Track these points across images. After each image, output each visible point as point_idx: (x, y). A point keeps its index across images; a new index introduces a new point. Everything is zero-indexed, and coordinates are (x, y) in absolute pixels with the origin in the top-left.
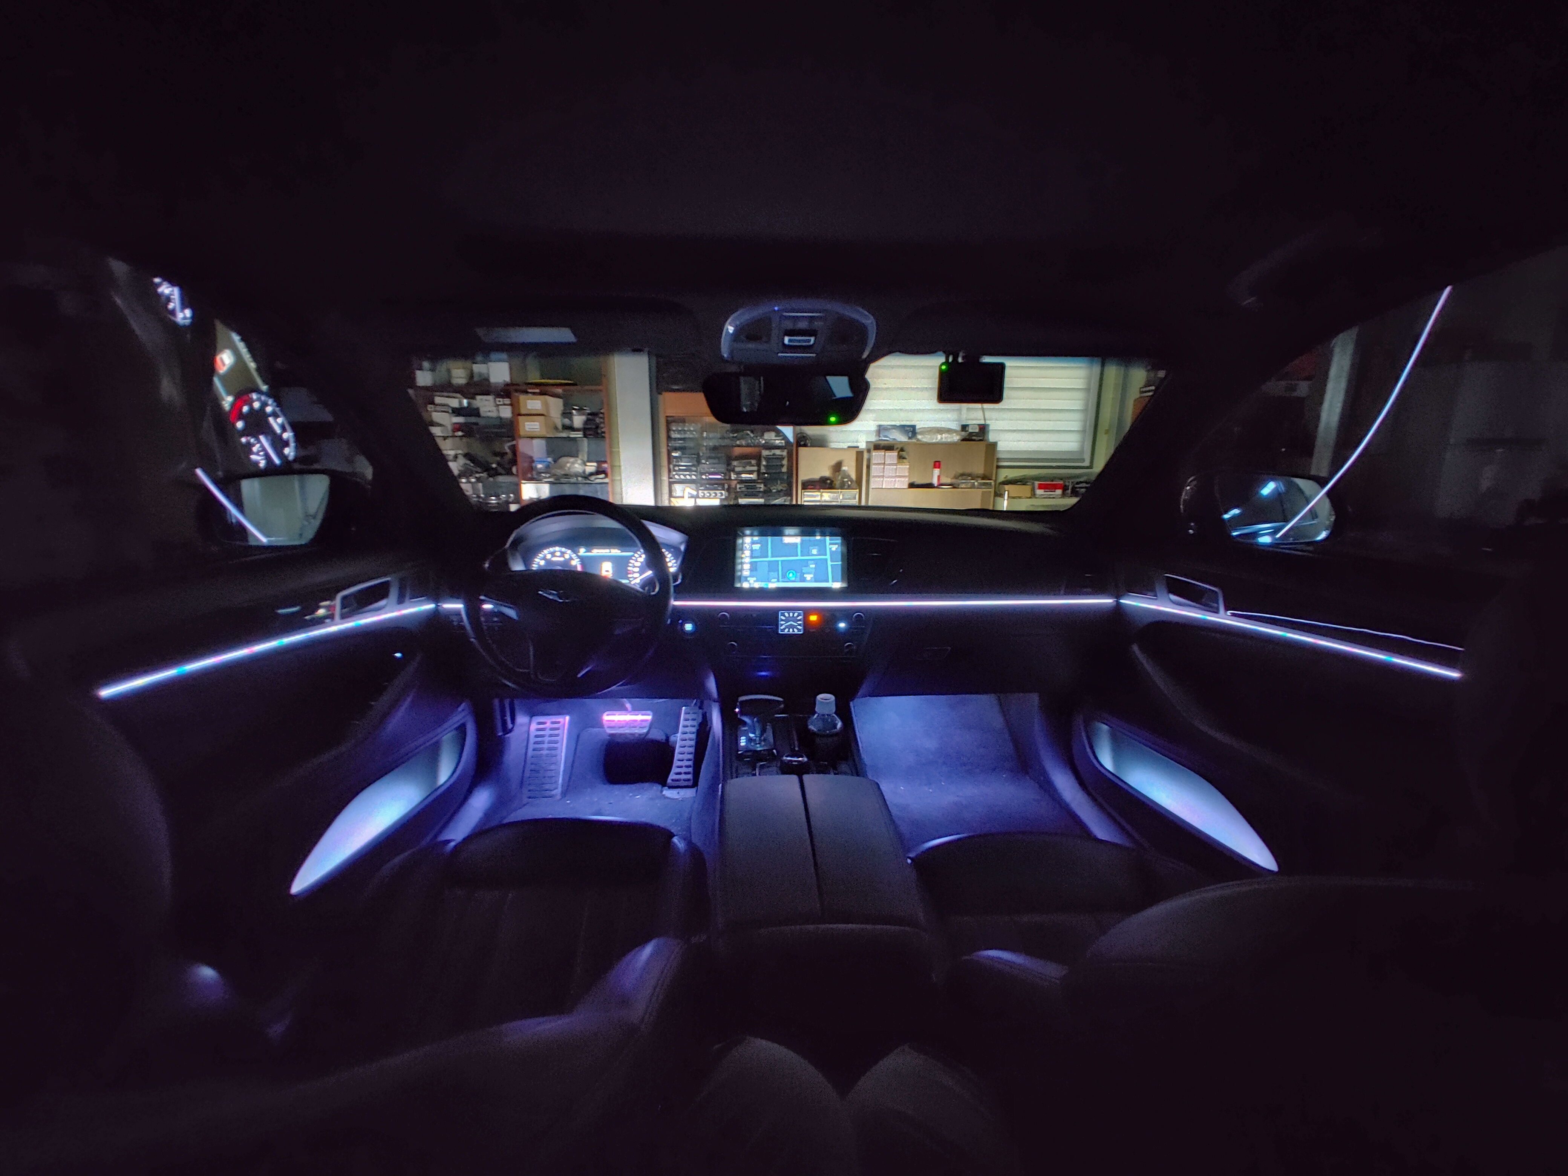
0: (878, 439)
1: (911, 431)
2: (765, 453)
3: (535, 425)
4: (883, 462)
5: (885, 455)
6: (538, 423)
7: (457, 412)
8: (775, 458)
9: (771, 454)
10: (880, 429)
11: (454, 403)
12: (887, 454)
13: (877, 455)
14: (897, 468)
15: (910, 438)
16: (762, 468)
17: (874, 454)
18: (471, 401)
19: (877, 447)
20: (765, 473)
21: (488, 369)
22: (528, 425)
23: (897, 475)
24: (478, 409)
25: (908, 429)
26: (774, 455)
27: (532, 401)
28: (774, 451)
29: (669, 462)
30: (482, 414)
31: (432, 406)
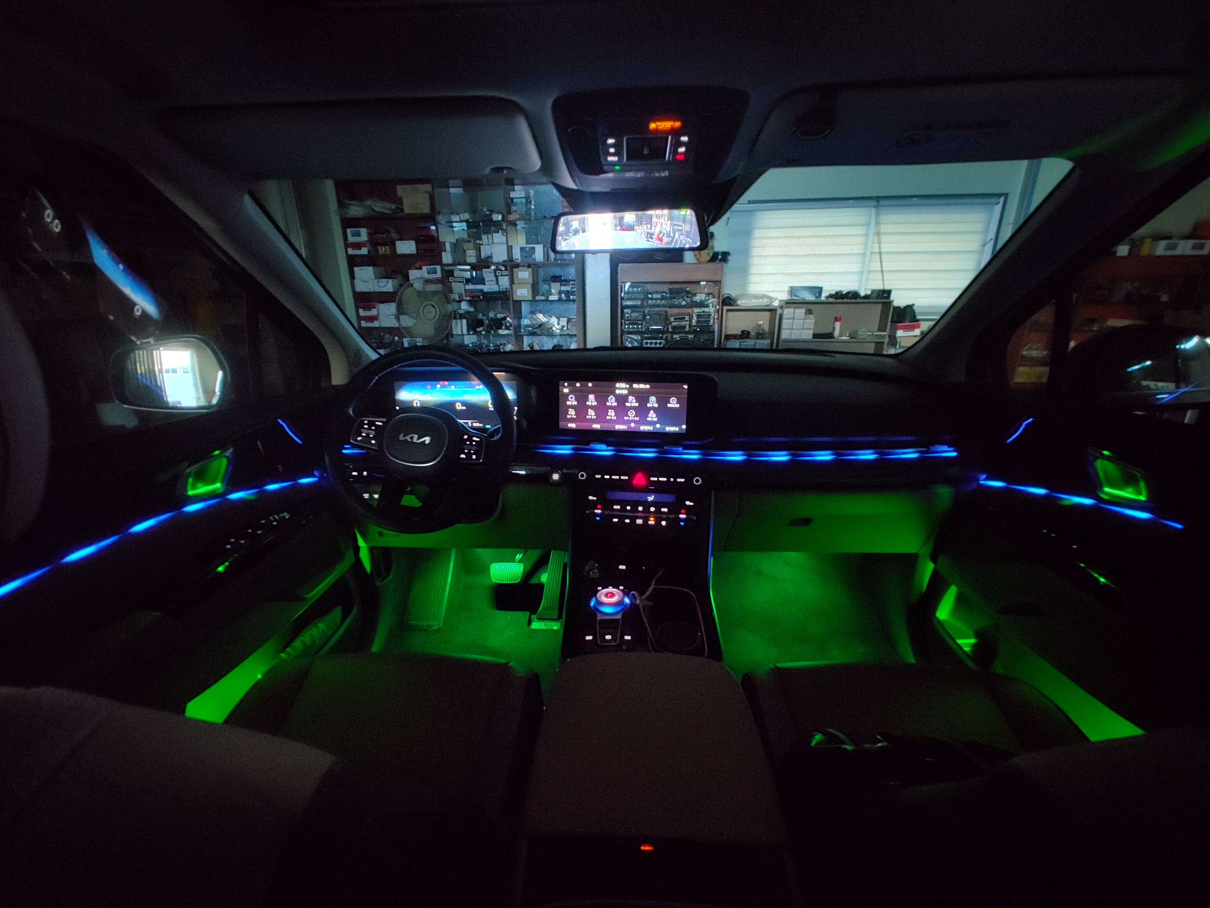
0: (789, 298)
1: (818, 290)
2: (696, 310)
3: (524, 291)
4: (793, 317)
5: (795, 311)
6: (526, 290)
7: (468, 281)
8: (704, 315)
9: (701, 311)
10: (793, 290)
11: (468, 275)
12: (796, 311)
13: (788, 312)
14: (804, 323)
15: (817, 297)
16: (693, 321)
17: (785, 310)
18: (478, 272)
19: (789, 303)
20: (694, 326)
21: (491, 249)
22: (520, 291)
23: (804, 327)
24: (484, 279)
25: (816, 290)
26: (703, 312)
27: (521, 273)
28: (703, 309)
29: (622, 319)
30: (486, 283)
31: (453, 278)
